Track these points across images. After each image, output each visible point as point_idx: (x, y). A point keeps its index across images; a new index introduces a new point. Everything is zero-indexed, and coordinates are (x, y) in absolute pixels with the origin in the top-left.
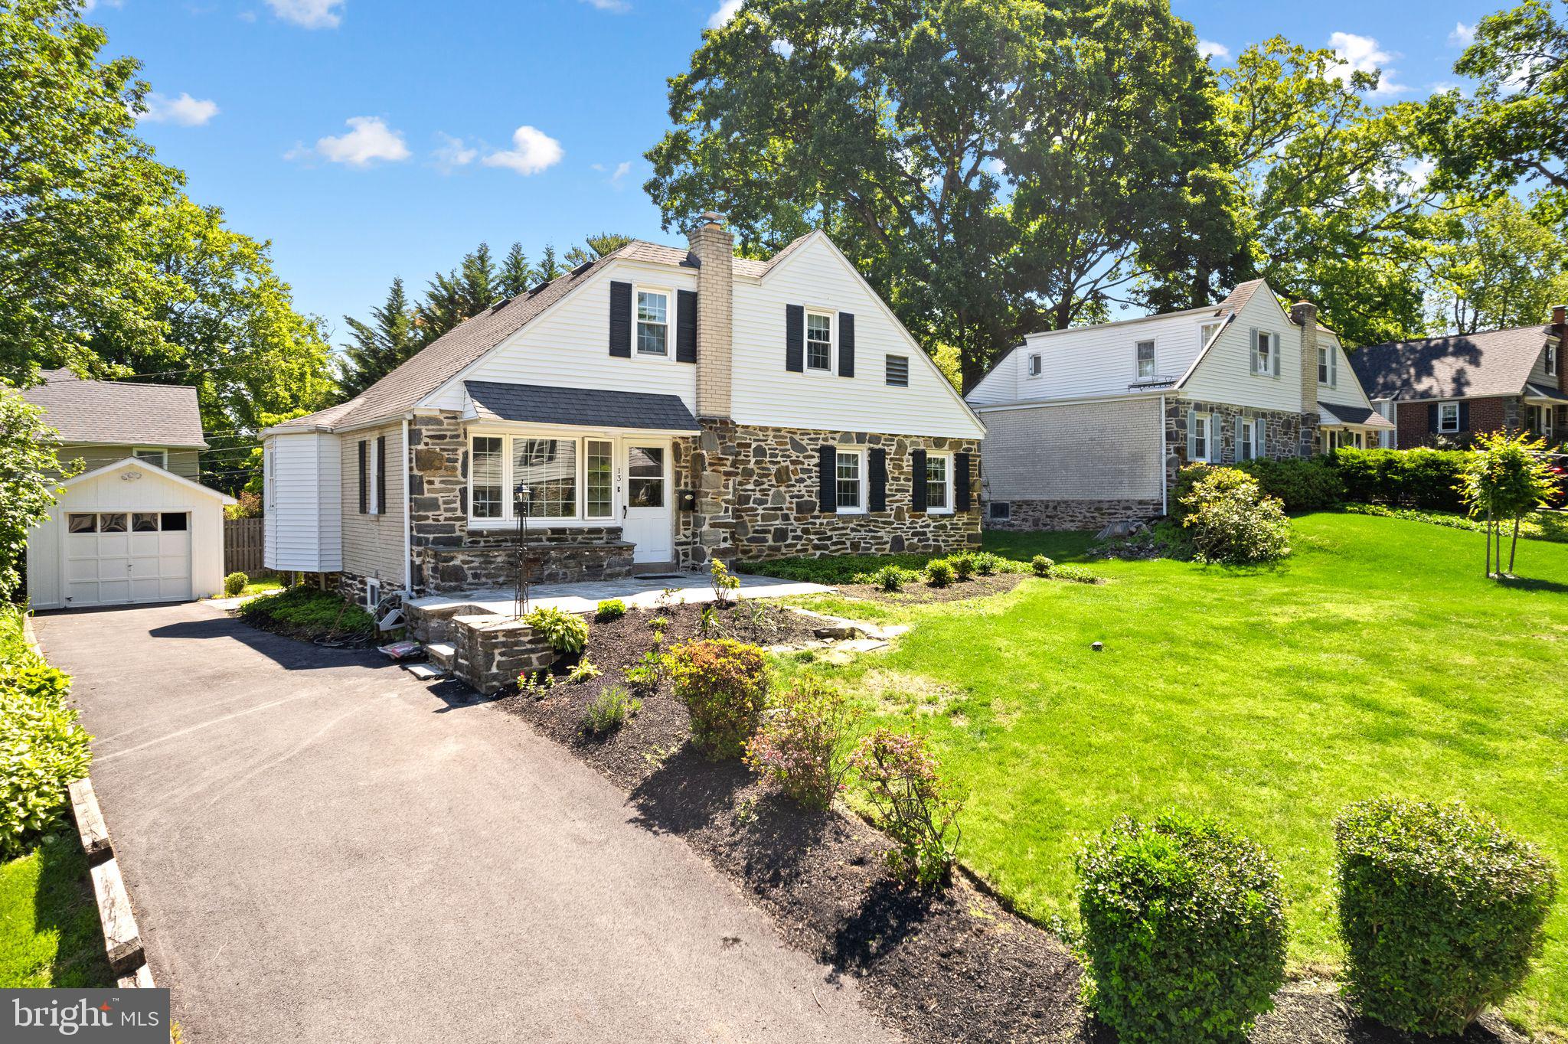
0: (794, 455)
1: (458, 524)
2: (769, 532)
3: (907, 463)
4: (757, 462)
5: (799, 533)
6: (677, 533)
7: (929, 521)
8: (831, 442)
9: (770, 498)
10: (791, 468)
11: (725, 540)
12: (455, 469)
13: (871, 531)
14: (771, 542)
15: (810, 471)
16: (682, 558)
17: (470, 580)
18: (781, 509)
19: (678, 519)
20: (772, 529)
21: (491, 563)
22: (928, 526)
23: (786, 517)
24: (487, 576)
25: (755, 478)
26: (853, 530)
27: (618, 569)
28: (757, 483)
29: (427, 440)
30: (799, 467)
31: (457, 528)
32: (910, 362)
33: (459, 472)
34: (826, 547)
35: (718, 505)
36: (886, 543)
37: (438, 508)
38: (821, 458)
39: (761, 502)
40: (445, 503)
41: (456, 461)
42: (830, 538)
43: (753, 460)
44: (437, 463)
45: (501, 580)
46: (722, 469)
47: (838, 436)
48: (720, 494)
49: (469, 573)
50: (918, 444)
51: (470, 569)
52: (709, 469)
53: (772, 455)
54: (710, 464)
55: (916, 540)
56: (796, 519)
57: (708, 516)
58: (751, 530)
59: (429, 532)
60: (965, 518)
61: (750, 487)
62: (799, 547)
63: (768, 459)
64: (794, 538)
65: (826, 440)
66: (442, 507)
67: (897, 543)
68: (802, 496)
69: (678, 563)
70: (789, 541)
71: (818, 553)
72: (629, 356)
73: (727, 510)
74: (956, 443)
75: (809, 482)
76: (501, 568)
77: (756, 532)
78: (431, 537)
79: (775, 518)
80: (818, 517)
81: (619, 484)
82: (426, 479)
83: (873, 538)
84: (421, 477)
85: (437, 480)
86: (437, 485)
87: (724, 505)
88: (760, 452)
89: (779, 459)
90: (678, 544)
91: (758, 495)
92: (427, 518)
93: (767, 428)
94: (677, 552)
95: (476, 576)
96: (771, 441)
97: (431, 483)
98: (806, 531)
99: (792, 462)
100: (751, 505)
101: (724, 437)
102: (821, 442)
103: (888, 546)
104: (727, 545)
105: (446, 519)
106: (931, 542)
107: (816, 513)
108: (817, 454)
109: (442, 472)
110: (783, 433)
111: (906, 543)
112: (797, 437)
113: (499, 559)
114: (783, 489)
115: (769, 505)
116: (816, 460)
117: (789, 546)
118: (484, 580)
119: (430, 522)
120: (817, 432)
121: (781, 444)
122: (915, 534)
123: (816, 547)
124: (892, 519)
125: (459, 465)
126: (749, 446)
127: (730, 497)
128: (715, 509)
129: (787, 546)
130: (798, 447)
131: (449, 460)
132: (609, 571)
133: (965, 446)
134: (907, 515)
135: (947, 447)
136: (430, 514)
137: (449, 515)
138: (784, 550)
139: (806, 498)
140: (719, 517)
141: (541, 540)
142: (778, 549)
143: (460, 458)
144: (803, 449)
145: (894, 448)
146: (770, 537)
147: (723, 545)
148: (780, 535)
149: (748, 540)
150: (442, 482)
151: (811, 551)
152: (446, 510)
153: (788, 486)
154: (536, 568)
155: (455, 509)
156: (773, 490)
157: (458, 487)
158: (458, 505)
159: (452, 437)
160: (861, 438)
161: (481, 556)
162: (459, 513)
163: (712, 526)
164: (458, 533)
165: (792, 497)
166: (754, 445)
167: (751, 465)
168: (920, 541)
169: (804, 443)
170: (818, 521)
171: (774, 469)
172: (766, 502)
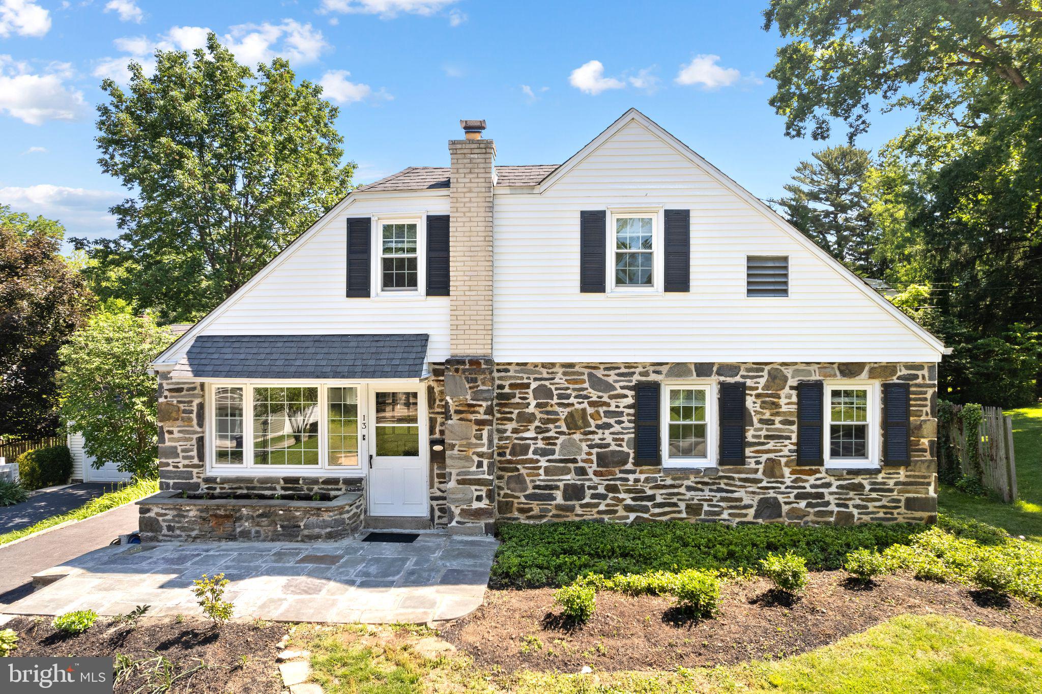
0: (594, 395)
1: (195, 471)
2: (557, 488)
3: (788, 401)
4: (538, 405)
5: (601, 490)
6: (432, 486)
7: (831, 479)
8: (653, 377)
9: (557, 448)
10: (590, 410)
11: (479, 498)
12: (190, 420)
13: (720, 490)
14: (560, 500)
15: (621, 414)
16: (437, 513)
17: (165, 531)
18: (574, 461)
19: (432, 470)
20: (561, 484)
21: (184, 517)
22: (828, 485)
23: (582, 472)
24: (182, 529)
25: (537, 423)
26: (689, 488)
27: (317, 530)
28: (539, 430)
29: (166, 393)
30: (602, 410)
31: (195, 475)
32: (791, 263)
33: (195, 422)
34: (645, 509)
35: (468, 459)
36: (749, 506)
37: (177, 456)
38: (637, 397)
39: (544, 453)
40: (183, 451)
41: (191, 412)
42: (652, 498)
43: (533, 403)
44: (174, 415)
45: (194, 534)
46: (472, 417)
47: (664, 369)
48: (469, 445)
49: (164, 524)
50: (809, 373)
51: (164, 521)
52: (455, 417)
53: (560, 397)
54: (457, 412)
55: (803, 504)
56: (596, 473)
57: (454, 472)
58: (530, 485)
59: (169, 478)
60: (902, 474)
61: (531, 434)
62: (602, 507)
63: (555, 400)
64: (594, 496)
65: (646, 374)
66: (181, 455)
67: (769, 507)
68: (608, 445)
69: (432, 519)
70: (587, 500)
71: (632, 516)
72: (367, 295)
73: (480, 465)
74: (880, 370)
75: (617, 428)
76: (195, 522)
77: (535, 487)
78: (171, 482)
79: (567, 471)
80: (633, 472)
81: (365, 432)
82: (165, 429)
83: (723, 499)
84: (162, 427)
85: (175, 430)
86: (176, 435)
87: (476, 458)
88: (543, 392)
89: (572, 400)
90: (433, 499)
91: (541, 444)
92: (168, 465)
93: (553, 365)
94: (432, 506)
95: (170, 528)
96: (560, 379)
97: (171, 432)
98: (612, 489)
99: (592, 404)
100: (530, 455)
101: (474, 380)
102: (636, 378)
103: (752, 512)
104: (482, 505)
105: (185, 466)
106: (833, 508)
107: (629, 466)
108: (630, 393)
109: (179, 423)
110: (577, 369)
111: (785, 508)
112: (599, 373)
113: (191, 514)
114: (577, 436)
115: (556, 457)
116: (630, 401)
117: (587, 505)
118: (178, 532)
119: (170, 468)
120: (628, 366)
121: (575, 382)
122: (799, 497)
123: (629, 509)
124: (759, 475)
125: (194, 416)
126: (527, 386)
127: (484, 449)
128: (463, 463)
129: (582, 506)
130: (598, 384)
131: (184, 411)
132: (306, 532)
133: (904, 372)
134: (787, 471)
135: (865, 373)
136: (170, 461)
137: (186, 462)
138: (579, 511)
139: (613, 447)
140: (469, 473)
141: (275, 489)
142: (571, 509)
143: (195, 409)
144: (609, 387)
145: (763, 381)
146: (558, 494)
147: (476, 505)
148: (574, 492)
149: (526, 497)
150: (179, 432)
151: (621, 512)
152: (185, 458)
153: (585, 434)
154: (228, 525)
155: (192, 457)
156: (562, 438)
157: (195, 436)
158: (194, 453)
159: (189, 389)
160: (703, 370)
161: (175, 509)
162: (196, 461)
163: (459, 482)
164: (195, 480)
165: (591, 447)
166: (534, 385)
167: (531, 409)
168: (809, 505)
169: (610, 380)
170: (631, 477)
171: (563, 413)
172: (553, 452)
